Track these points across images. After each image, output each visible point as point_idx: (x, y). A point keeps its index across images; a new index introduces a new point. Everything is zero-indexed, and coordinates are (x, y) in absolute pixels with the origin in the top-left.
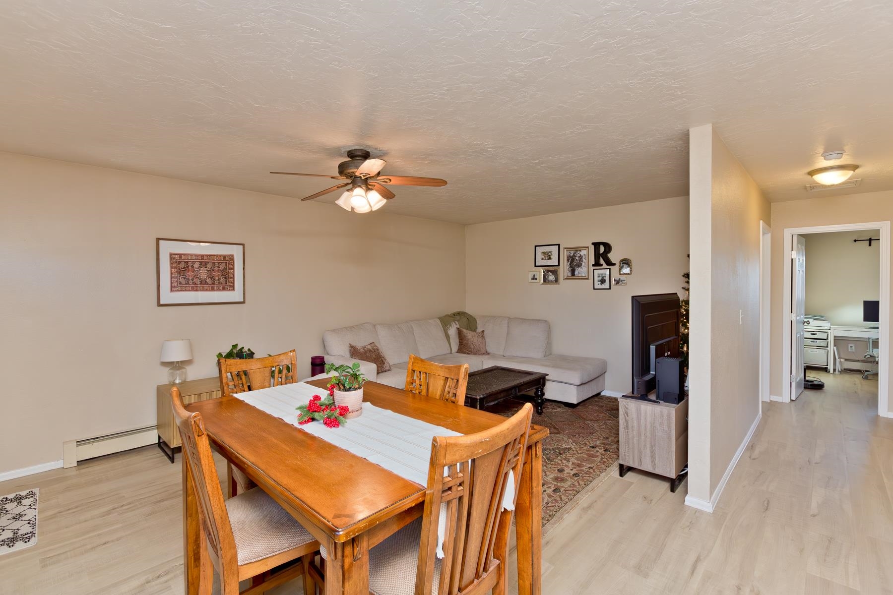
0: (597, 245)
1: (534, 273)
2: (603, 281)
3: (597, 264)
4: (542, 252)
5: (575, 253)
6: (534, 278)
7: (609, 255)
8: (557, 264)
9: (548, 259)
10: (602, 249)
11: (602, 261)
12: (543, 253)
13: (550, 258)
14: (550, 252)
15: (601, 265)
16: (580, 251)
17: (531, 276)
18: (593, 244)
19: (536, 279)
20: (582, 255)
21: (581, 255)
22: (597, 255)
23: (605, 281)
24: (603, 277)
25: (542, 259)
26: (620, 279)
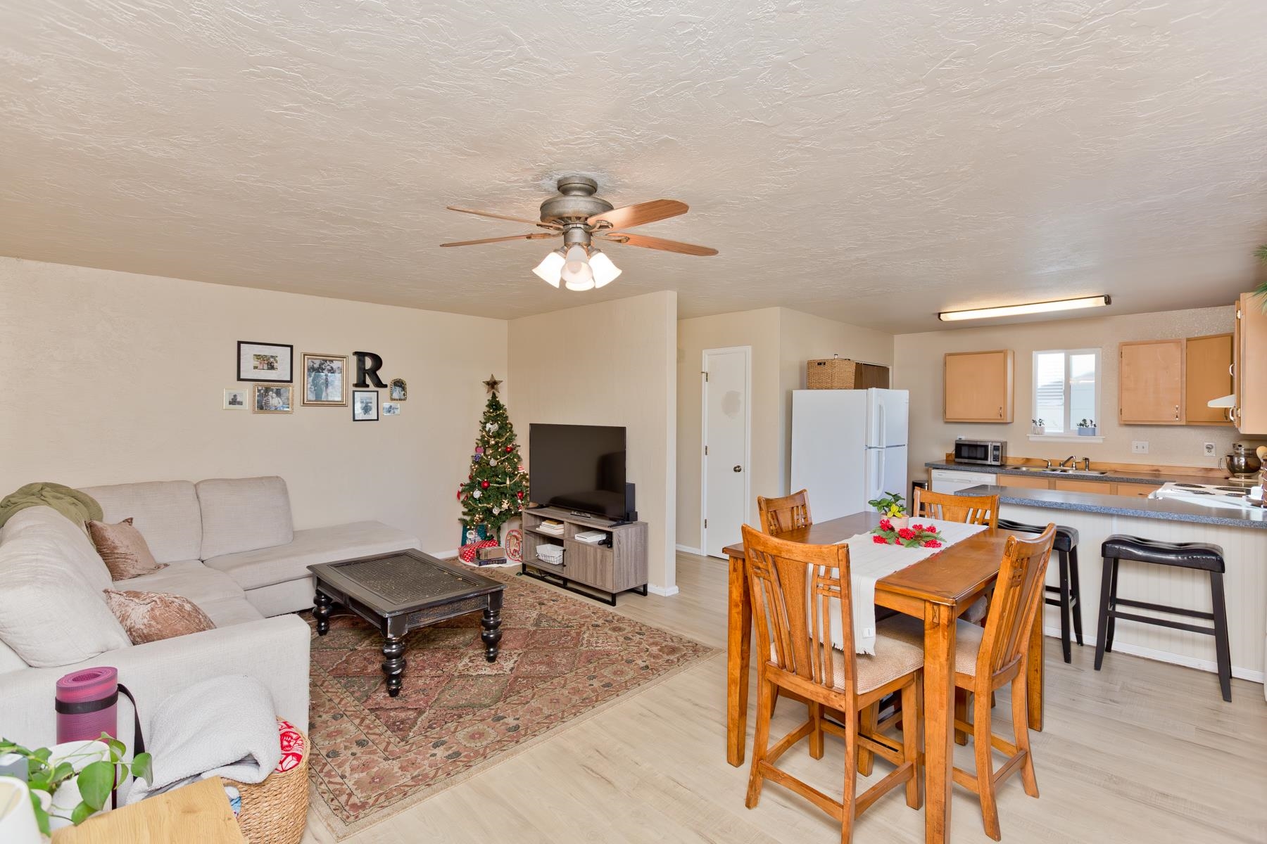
0: (361, 355)
1: (235, 392)
2: (366, 409)
3: (361, 384)
4: (255, 355)
5: (323, 364)
6: (234, 401)
7: (378, 373)
8: (289, 379)
9: (269, 369)
10: (369, 363)
11: (368, 381)
12: (258, 357)
13: (271, 367)
14: (272, 357)
15: (368, 386)
16: (332, 361)
17: (226, 399)
18: (356, 353)
19: (240, 403)
20: (334, 367)
21: (331, 367)
22: (362, 371)
23: (371, 409)
24: (367, 403)
25: (256, 368)
26: (391, 406)
